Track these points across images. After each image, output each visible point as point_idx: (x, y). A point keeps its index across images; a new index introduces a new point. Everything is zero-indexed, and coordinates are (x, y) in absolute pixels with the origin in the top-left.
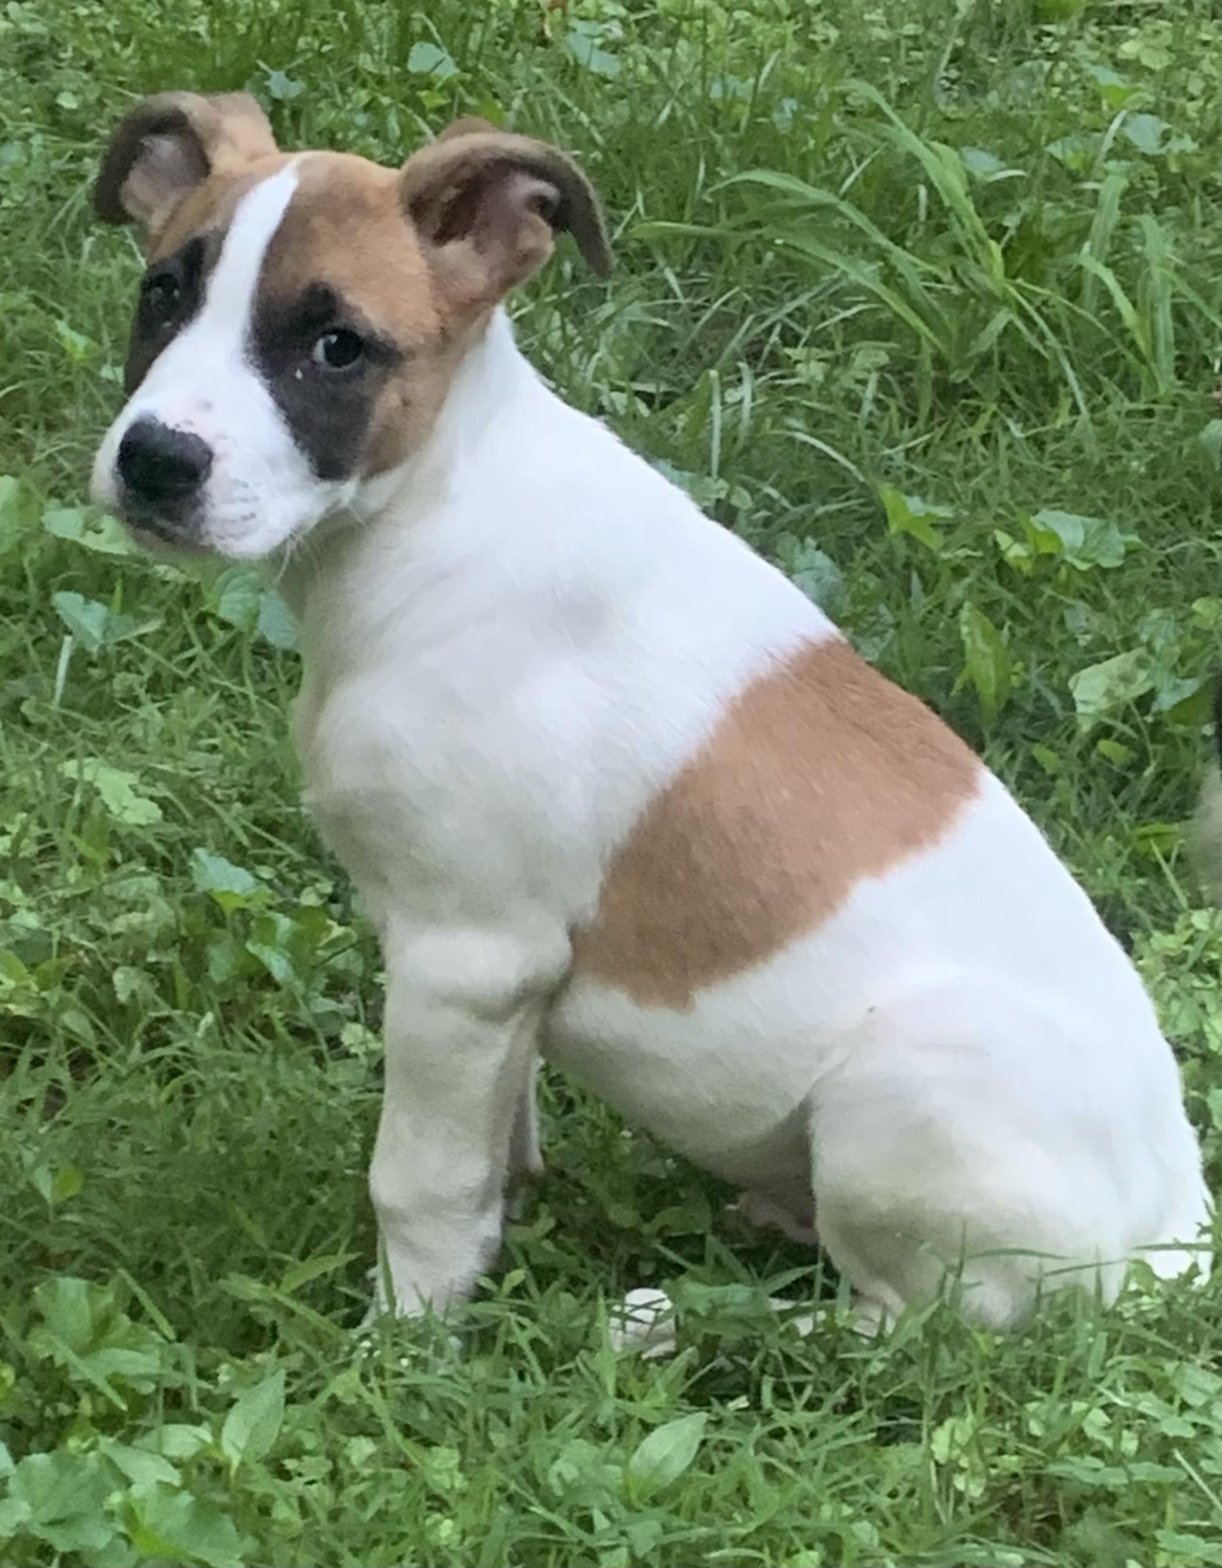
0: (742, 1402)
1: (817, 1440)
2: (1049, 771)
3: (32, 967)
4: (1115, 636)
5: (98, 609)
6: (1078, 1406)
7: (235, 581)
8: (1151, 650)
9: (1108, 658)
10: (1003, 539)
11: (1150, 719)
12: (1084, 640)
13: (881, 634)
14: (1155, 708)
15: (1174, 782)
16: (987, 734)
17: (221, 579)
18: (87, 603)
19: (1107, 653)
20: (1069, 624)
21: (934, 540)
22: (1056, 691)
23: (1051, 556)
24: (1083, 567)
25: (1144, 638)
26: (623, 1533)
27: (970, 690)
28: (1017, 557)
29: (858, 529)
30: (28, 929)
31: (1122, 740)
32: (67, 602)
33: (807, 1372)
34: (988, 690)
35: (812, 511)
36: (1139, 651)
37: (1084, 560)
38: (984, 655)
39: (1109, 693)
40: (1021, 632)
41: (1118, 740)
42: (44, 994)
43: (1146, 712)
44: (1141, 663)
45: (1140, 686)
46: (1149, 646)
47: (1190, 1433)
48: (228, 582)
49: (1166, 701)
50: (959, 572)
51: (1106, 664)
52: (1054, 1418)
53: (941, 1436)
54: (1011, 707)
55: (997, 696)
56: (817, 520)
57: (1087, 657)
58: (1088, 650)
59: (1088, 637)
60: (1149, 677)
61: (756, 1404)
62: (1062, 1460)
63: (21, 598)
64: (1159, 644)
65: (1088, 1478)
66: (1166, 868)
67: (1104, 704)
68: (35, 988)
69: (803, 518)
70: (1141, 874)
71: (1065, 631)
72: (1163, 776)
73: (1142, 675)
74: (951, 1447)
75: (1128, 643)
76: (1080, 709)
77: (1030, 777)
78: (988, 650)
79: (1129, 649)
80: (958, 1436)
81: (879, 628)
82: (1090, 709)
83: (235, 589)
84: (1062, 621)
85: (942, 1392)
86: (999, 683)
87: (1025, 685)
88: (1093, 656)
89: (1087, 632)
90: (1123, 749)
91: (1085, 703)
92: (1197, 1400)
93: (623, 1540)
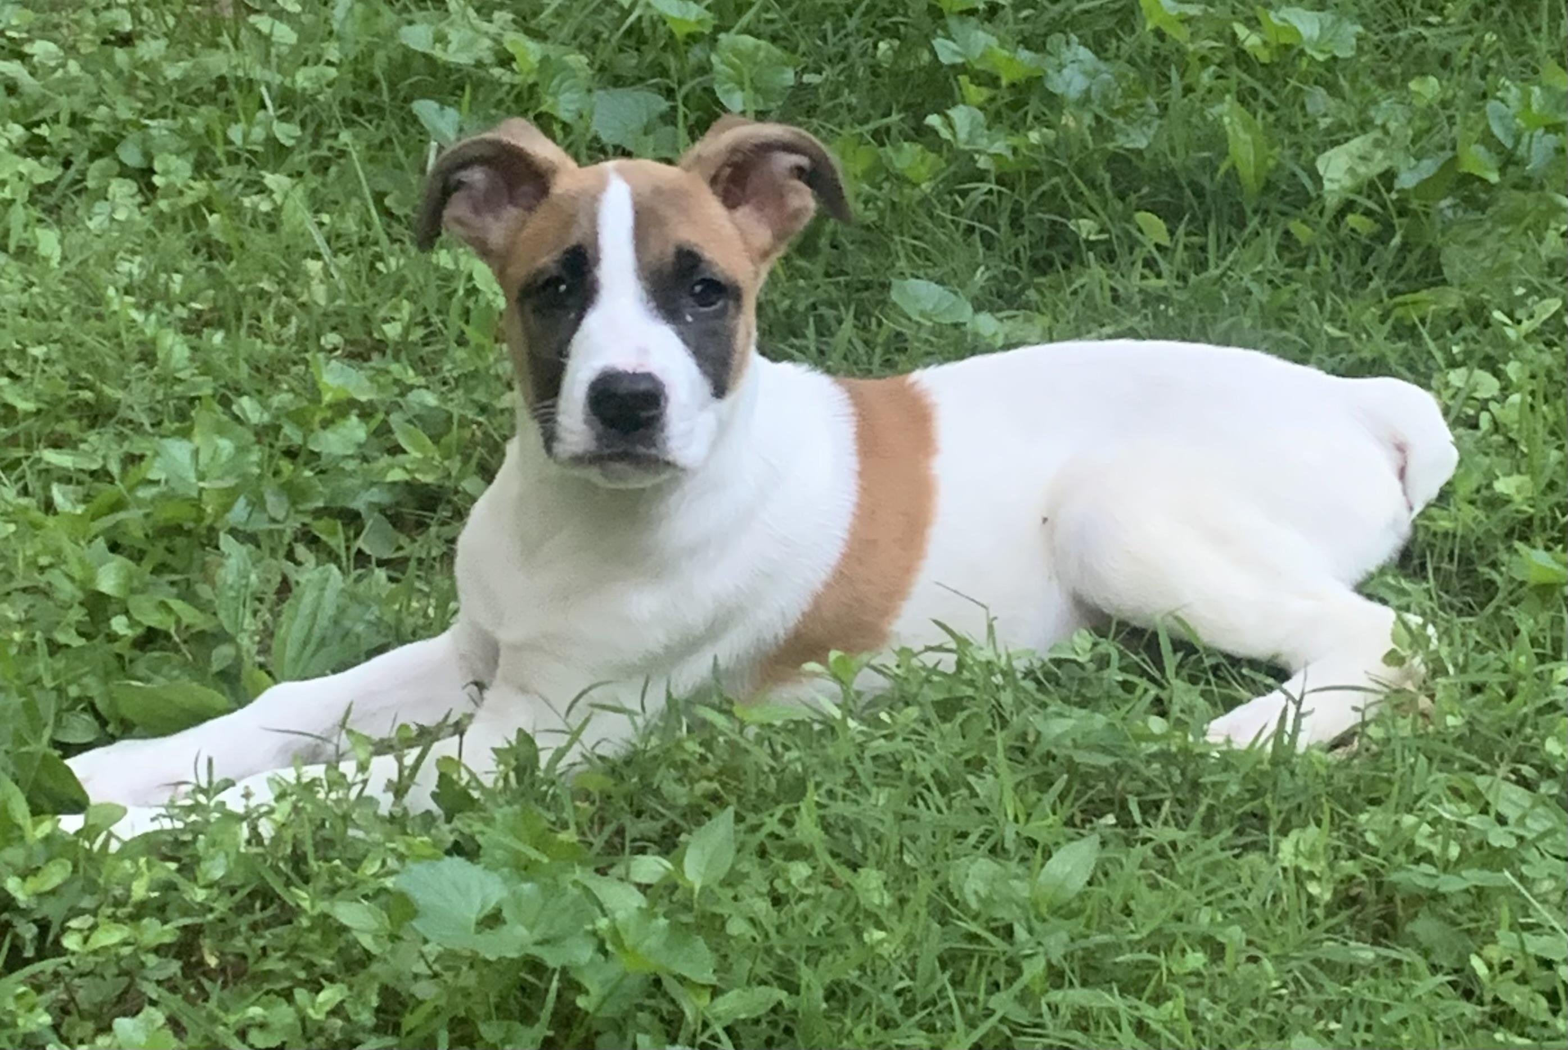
0: (1110, 819)
1: (1192, 855)
2: (1304, 243)
3: (436, 439)
4: (1350, 118)
5: (451, 112)
6: (1409, 820)
7: (566, 84)
8: (1387, 133)
9: (1347, 140)
10: (1241, 30)
11: (1394, 196)
12: (1324, 123)
13: (1148, 124)
14: (1397, 185)
15: (1418, 252)
16: (1249, 212)
17: (556, 82)
18: (442, 109)
19: (1346, 134)
20: (1309, 108)
21: (1180, 34)
22: (1304, 169)
23: (1288, 47)
24: (1321, 58)
25: (1378, 122)
26: (1039, 944)
27: (1233, 173)
28: (1253, 46)
29: (1110, 22)
30: (426, 407)
31: (1368, 213)
32: (425, 108)
33: (1164, 791)
34: (1247, 171)
35: (1068, 9)
36: (1378, 134)
37: (1322, 52)
38: (1245, 143)
39: (1351, 171)
40: (1271, 118)
41: (1364, 214)
42: (447, 463)
43: (1389, 190)
44: (1378, 144)
45: (1379, 164)
46: (1384, 127)
47: (1511, 843)
48: (560, 85)
49: (1407, 180)
50: (1204, 61)
51: (1346, 146)
52: (1388, 829)
53: (1287, 846)
54: (1268, 186)
55: (1256, 177)
56: (1074, 16)
57: (1327, 139)
58: (1328, 131)
59: (1328, 120)
60: (1385, 158)
61: (1125, 822)
62: (1400, 867)
63: (372, 99)
64: (1392, 126)
65: (1423, 882)
66: (1424, 332)
67: (1348, 182)
68: (437, 457)
69: (1063, 15)
70: (1400, 338)
71: (1305, 116)
72: (1405, 247)
73: (1379, 154)
74: (1296, 856)
75: (1364, 125)
76: (1327, 185)
77: (1287, 248)
78: (1248, 138)
79: (1364, 131)
80: (1302, 847)
81: (1147, 118)
82: (1336, 186)
83: (569, 89)
84: (1303, 107)
85: (1285, 807)
86: (1257, 167)
87: (1279, 166)
88: (1334, 138)
89: (1325, 115)
90: (1368, 222)
91: (1331, 180)
92: (1512, 814)
93: (1041, 949)
